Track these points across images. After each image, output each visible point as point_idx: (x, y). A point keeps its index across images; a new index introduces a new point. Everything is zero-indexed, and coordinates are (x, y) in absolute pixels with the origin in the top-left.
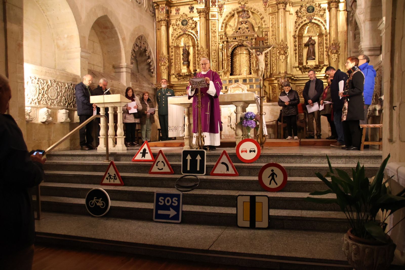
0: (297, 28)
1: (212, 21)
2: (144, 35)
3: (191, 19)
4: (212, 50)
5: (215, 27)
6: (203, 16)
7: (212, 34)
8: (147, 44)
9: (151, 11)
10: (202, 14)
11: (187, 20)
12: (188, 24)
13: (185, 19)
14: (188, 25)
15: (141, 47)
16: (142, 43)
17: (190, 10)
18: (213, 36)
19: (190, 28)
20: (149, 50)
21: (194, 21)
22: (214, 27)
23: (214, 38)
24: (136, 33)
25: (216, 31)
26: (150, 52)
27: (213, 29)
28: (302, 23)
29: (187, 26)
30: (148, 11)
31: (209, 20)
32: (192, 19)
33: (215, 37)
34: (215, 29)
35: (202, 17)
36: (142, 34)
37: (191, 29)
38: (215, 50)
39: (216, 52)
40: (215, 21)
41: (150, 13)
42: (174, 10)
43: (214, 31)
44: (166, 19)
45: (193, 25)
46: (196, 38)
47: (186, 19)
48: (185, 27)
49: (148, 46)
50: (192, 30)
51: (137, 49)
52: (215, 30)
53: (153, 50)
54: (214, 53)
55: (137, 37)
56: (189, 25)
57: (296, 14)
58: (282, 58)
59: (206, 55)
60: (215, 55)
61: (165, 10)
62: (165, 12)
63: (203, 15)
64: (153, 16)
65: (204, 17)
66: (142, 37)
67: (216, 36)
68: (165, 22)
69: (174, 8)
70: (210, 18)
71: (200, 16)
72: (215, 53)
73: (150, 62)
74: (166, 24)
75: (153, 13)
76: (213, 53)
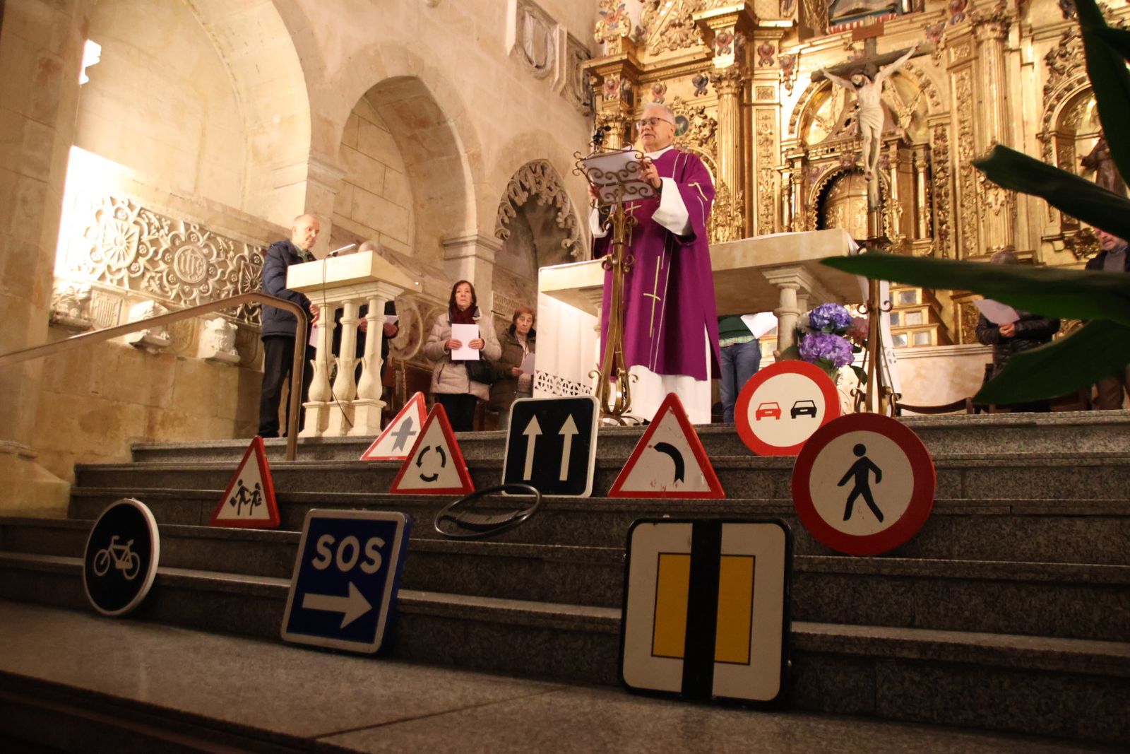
0: (1052, 108)
1: (759, 107)
2: (551, 161)
3: (697, 113)
4: (760, 197)
5: (771, 126)
6: (729, 90)
7: (762, 149)
8: (563, 192)
9: (579, 99)
10: (725, 84)
11: (687, 117)
12: (690, 127)
13: (680, 114)
14: (690, 131)
15: (537, 195)
16: (544, 184)
17: (696, 89)
18: (765, 154)
19: (694, 141)
20: (566, 212)
21: (709, 118)
22: (766, 125)
23: (765, 159)
24: (523, 150)
25: (771, 137)
26: (572, 216)
27: (763, 132)
28: (1069, 89)
29: (687, 136)
30: (570, 94)
31: (750, 105)
32: (702, 112)
33: (768, 157)
34: (769, 131)
35: (728, 94)
36: (546, 157)
37: (698, 142)
38: (770, 198)
39: (773, 204)
40: (771, 107)
41: (576, 101)
42: (650, 91)
43: (767, 140)
44: (622, 115)
45: (706, 132)
46: (713, 168)
47: (684, 115)
48: (681, 139)
49: (563, 198)
50: (701, 145)
51: (524, 200)
52: (769, 136)
53: (580, 211)
54: (766, 206)
55: (524, 162)
56: (694, 130)
57: (1047, 64)
58: (997, 200)
59: (736, 210)
60: (770, 211)
61: (618, 91)
62: (618, 97)
63: (728, 86)
64: (586, 115)
65: (734, 94)
66: (543, 168)
67: (772, 154)
68: (618, 125)
69: (649, 87)
70: (754, 100)
71: (721, 91)
72: (771, 207)
73: (568, 245)
74: (623, 132)
75: (585, 104)
76: (762, 208)
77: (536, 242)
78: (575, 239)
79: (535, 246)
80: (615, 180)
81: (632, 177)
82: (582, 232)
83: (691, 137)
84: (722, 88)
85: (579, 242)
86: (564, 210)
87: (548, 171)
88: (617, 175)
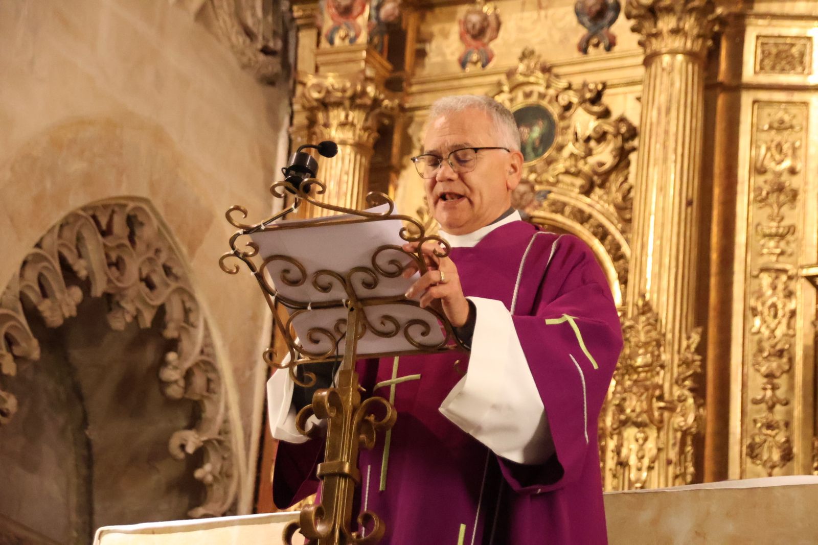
1: (763, 95)
2: (158, 204)
3: (583, 101)
4: (751, 348)
5: (794, 150)
6: (678, 43)
7: (762, 215)
8: (185, 293)
9: (249, 33)
10: (666, 23)
11: (555, 111)
12: (559, 139)
13: (534, 99)
14: (560, 148)
15: (110, 301)
16: (133, 267)
17: (583, 32)
18: (772, 227)
19: (568, 179)
20: (192, 352)
21: (615, 115)
22: (779, 147)
23: (772, 244)
24: (77, 167)
25: (794, 182)
26: (208, 365)
27: (771, 165)
29: (550, 162)
30: (224, 20)
31: (736, 87)
32: (597, 98)
33: (782, 237)
34: (787, 164)
35: (673, 53)
36: (143, 192)
37: (579, 182)
38: (780, 353)
39: (790, 371)
40: (798, 96)
41: (240, 40)
42: (455, 29)
43: (780, 189)
44: (371, 90)
45: (605, 155)
46: (617, 256)
47: (544, 103)
48: (532, 170)
49: (187, 312)
50: (587, 191)
51: (70, 310)
52: (785, 178)
53: (233, 354)
54: (770, 376)
55: (77, 201)
56: (570, 148)
59: (679, 382)
60: (781, 393)
61: (362, 20)
62: (363, 38)
63: (676, 32)
64: (270, 81)
65: (691, 55)
66: (132, 222)
67: (792, 230)
68: (357, 117)
69: (451, 18)
70: (749, 73)
71: (655, 45)
72: (782, 381)
73: (190, 449)
74: (369, 138)
75: (266, 51)
76: (757, 381)
77: (92, 433)
78: (211, 433)
79: (88, 444)
80: (339, 293)
81: (386, 288)
82: (235, 414)
83: (560, 166)
84: (657, 35)
85: (221, 443)
86: (185, 344)
87: (146, 233)
88: (345, 280)
